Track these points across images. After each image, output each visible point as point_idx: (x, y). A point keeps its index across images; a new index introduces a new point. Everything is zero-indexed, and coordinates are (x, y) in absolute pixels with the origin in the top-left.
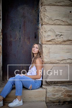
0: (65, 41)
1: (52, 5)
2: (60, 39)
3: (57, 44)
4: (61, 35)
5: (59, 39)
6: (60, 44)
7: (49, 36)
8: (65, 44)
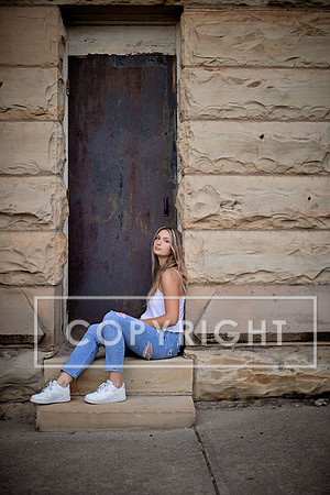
0: (247, 221)
1: (211, 119)
2: (234, 215)
3: (225, 229)
4: (236, 203)
5: (230, 215)
6: (235, 227)
7: (200, 205)
8: (250, 230)
